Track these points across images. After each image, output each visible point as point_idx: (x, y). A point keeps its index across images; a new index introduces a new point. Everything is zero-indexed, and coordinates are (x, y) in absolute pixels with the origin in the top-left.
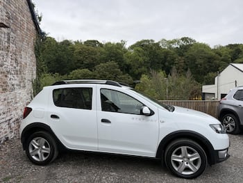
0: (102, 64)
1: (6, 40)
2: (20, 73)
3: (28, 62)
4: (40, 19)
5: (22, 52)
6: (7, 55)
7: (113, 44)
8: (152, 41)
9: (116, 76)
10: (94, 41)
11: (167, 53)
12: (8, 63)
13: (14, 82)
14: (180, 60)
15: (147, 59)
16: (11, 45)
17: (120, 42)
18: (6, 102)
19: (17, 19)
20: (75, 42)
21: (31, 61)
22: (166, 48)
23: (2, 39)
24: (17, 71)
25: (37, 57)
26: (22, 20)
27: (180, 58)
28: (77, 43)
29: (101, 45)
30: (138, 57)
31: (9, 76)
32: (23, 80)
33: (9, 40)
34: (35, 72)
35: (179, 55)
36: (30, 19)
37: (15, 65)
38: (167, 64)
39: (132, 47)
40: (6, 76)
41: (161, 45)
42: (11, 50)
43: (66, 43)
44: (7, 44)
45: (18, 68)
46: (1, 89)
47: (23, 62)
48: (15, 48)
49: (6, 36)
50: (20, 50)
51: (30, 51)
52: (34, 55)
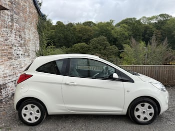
0: (95, 39)
1: (10, 20)
2: (25, 46)
3: (32, 37)
4: (40, 4)
5: (26, 30)
6: (11, 32)
7: (104, 24)
8: (134, 18)
9: (105, 47)
10: (90, 22)
11: (146, 28)
12: (12, 38)
13: (18, 52)
14: (158, 32)
15: (131, 33)
16: (15, 24)
17: (109, 21)
18: (12, 67)
19: (19, 4)
20: (76, 24)
21: (35, 36)
22: (146, 23)
23: (6, 19)
24: (21, 44)
25: (39, 33)
26: (25, 5)
27: (157, 31)
28: (78, 24)
29: (95, 24)
30: (124, 32)
31: (14, 47)
32: (27, 51)
33: (12, 20)
34: (38, 45)
35: (157, 29)
36: (32, 5)
37: (19, 39)
38: (146, 36)
39: (118, 25)
40: (11, 48)
41: (142, 21)
42: (15, 27)
43: (71, 25)
44: (10, 24)
45: (22, 42)
46: (6, 57)
47: (27, 37)
48: (18, 27)
49: (9, 17)
50: (24, 28)
51: (33, 29)
52: (37, 32)
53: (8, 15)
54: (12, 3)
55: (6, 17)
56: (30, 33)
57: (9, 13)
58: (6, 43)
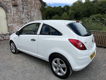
2: (31, 18)
3: (36, 15)
6: (23, 13)
12: (23, 16)
13: (26, 21)
16: (25, 10)
19: (27, 1)
21: (38, 14)
23: (20, 9)
25: (41, 13)
26: (31, 1)
31: (24, 20)
33: (23, 9)
34: (41, 18)
37: (27, 16)
40: (22, 20)
44: (22, 10)
45: (29, 17)
46: (20, 23)
47: (32, 15)
48: (27, 11)
49: (22, 8)
50: (30, 11)
51: (37, 11)
52: (40, 12)
53: (21, 7)
54: (23, 2)
56: (35, 13)
57: (22, 6)
58: (20, 18)
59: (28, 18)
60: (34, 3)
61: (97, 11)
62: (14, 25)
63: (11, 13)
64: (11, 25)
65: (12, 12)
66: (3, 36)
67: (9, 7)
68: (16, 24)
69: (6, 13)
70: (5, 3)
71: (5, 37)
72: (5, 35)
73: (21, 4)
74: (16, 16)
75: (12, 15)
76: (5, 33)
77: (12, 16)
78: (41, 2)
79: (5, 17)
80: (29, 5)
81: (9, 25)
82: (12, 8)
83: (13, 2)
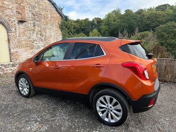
0: (162, 26)
1: (32, 26)
2: (45, 40)
3: (53, 34)
4: (62, 9)
6: (33, 33)
12: (34, 37)
13: (39, 45)
16: (36, 28)
20: (148, 9)
21: (57, 33)
25: (62, 31)
26: (46, 14)
28: (150, 9)
31: (35, 42)
33: (34, 26)
36: (54, 11)
37: (40, 37)
40: (33, 42)
42: (36, 30)
44: (33, 28)
45: (43, 38)
46: (29, 48)
47: (48, 35)
48: (40, 29)
49: (32, 24)
50: (45, 29)
51: (55, 28)
52: (60, 30)
54: (34, 15)
55: (30, 24)
56: (52, 32)
57: (32, 22)
58: (29, 39)
59: (42, 40)
60: (51, 17)
61: (144, 27)
62: (19, 50)
63: (15, 32)
64: (15, 50)
65: (18, 31)
66: (3, 68)
67: (13, 24)
68: (23, 49)
69: (8, 32)
70: (6, 18)
71: (5, 69)
72: (5, 66)
73: (31, 18)
74: (23, 37)
75: (18, 35)
76: (5, 64)
77: (18, 37)
78: (61, 16)
79: (7, 39)
80: (42, 20)
81: (11, 51)
82: (17, 25)
83: (20, 16)
